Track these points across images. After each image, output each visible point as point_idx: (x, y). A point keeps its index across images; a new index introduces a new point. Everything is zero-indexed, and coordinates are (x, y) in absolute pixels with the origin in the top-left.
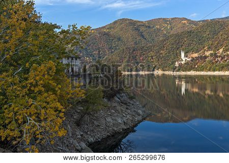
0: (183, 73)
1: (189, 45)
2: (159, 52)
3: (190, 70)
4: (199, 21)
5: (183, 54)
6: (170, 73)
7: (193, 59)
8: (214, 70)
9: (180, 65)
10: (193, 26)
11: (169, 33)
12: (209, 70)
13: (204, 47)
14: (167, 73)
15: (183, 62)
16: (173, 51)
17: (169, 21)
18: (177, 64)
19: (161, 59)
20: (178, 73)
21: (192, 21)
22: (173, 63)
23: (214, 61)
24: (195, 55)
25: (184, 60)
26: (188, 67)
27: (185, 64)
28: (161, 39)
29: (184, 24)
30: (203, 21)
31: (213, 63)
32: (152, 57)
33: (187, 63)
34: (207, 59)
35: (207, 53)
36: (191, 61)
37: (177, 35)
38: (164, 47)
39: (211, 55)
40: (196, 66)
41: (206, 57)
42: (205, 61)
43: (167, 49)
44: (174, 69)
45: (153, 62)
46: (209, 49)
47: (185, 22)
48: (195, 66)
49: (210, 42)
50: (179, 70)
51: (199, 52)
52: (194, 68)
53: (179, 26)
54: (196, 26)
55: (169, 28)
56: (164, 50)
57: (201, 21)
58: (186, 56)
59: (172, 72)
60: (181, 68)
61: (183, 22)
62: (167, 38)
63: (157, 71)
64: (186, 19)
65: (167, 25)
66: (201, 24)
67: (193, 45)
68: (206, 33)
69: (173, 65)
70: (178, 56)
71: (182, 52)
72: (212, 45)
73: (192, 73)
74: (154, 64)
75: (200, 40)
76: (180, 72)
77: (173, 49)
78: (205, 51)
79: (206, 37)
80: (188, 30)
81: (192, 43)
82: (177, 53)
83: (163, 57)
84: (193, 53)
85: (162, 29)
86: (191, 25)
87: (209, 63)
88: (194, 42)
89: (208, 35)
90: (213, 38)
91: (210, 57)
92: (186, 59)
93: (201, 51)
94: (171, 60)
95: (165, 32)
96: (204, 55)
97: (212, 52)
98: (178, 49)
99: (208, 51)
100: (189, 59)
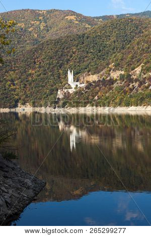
0: (72, 111)
1: (81, 59)
2: (25, 72)
4: (97, 18)
5: (70, 76)
6: (49, 110)
7: (89, 85)
8: (128, 105)
9: (67, 96)
10: (87, 26)
11: (43, 37)
12: (120, 105)
13: (108, 64)
14: (43, 110)
15: (71, 91)
16: (52, 71)
17: (43, 15)
18: (60, 94)
19: (30, 84)
20: (64, 111)
21: (85, 18)
22: (54, 91)
23: (127, 89)
24: (94, 78)
26: (81, 98)
27: (76, 93)
28: (28, 48)
29: (71, 21)
30: (104, 18)
31: (125, 92)
32: (12, 81)
33: (79, 93)
34: (115, 85)
35: (115, 75)
36: (87, 87)
37: (57, 42)
38: (35, 63)
39: (122, 77)
40: (96, 98)
41: (112, 81)
42: (111, 89)
43: (40, 67)
44: (55, 103)
45: (14, 90)
46: (118, 67)
47: (73, 17)
48: (94, 97)
49: (119, 55)
50: (64, 106)
51: (99, 72)
52: (92, 100)
53: (60, 25)
54: (92, 25)
55: (42, 28)
56: (34, 69)
57: (100, 17)
58: (76, 79)
59: (52, 109)
60: (68, 101)
61: (69, 18)
62: (39, 47)
63: (23, 107)
64: (73, 13)
65: (38, 23)
66: (100, 23)
67: (88, 60)
68: (110, 39)
69: (52, 96)
70: (61, 80)
71: (69, 72)
72: (122, 60)
73: (89, 110)
74: (17, 95)
75: (100, 51)
76: (67, 108)
77: (52, 66)
78: (110, 71)
79: (110, 45)
80: (79, 33)
81: (86, 57)
82: (59, 74)
83: (34, 81)
84: (89, 75)
85: (30, 30)
86: (84, 24)
87: (119, 92)
88: (89, 54)
89: (115, 42)
90: (123, 48)
91: (119, 82)
92: (77, 86)
93: (104, 71)
94: (49, 87)
95: (36, 35)
96: (108, 78)
97: (123, 73)
98: (60, 68)
99: (115, 71)
100: (83, 85)
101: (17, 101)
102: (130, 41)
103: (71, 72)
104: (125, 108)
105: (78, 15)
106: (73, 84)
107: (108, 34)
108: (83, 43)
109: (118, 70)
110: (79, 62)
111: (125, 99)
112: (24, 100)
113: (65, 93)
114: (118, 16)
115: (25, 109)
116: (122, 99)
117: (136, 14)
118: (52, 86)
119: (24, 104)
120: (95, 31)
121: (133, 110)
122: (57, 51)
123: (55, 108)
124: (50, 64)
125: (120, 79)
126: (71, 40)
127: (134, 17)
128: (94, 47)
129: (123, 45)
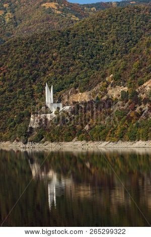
0: (51, 147)
1: (65, 69)
3: (69, 138)
5: (49, 96)
6: (16, 146)
7: (77, 107)
8: (133, 138)
9: (43, 125)
10: (74, 18)
12: (121, 138)
13: (104, 76)
14: (6, 146)
15: (49, 117)
18: (34, 122)
20: (38, 147)
22: (24, 118)
23: (132, 114)
24: (83, 97)
26: (64, 128)
27: (57, 120)
29: (50, 10)
30: (99, 6)
31: (129, 119)
33: (61, 119)
34: (115, 109)
35: (115, 92)
36: (73, 112)
39: (124, 96)
40: (87, 127)
41: (110, 102)
43: (4, 80)
44: (27, 135)
46: (119, 80)
47: (52, 5)
48: (83, 126)
49: (121, 63)
50: (40, 139)
51: (91, 88)
52: (81, 132)
53: (35, 17)
54: (80, 16)
55: (7, 20)
57: (92, 5)
58: (58, 99)
59: (21, 144)
60: (45, 132)
61: (47, 5)
62: (3, 49)
65: (1, 12)
66: (93, 13)
67: (74, 69)
68: (107, 38)
69: (22, 124)
70: (35, 100)
71: (47, 88)
72: (125, 69)
73: (76, 146)
75: (92, 56)
76: (44, 142)
77: (21, 79)
78: (107, 86)
79: (108, 48)
80: (62, 29)
81: (72, 65)
82: (33, 90)
84: (77, 92)
86: (69, 15)
87: (120, 119)
88: (77, 61)
89: (114, 42)
90: (126, 52)
91: (120, 103)
92: (58, 108)
93: (98, 87)
94: (18, 111)
96: (105, 98)
97: (126, 89)
98: (34, 81)
99: (115, 87)
100: (67, 108)
102: (136, 42)
103: (50, 88)
104: (129, 143)
106: (52, 106)
107: (104, 30)
108: (68, 44)
109: (119, 84)
110: (62, 73)
111: (129, 129)
113: (41, 120)
114: (118, 3)
116: (125, 129)
118: (22, 109)
120: (86, 25)
122: (29, 56)
123: (25, 143)
124: (19, 76)
125: (122, 99)
126: (50, 39)
127: (142, 6)
128: (83, 49)
129: (126, 47)
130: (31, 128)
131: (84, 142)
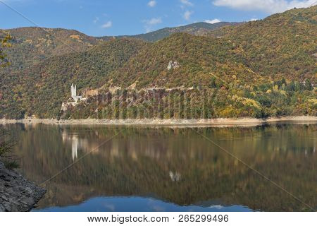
0: (74, 122)
1: (84, 75)
2: (32, 85)
3: (85, 117)
4: (98, 38)
5: (74, 91)
6: (53, 122)
7: (91, 99)
8: (124, 117)
9: (70, 109)
10: (89, 45)
11: (49, 54)
13: (107, 80)
14: (47, 121)
15: (73, 104)
16: (57, 85)
17: (49, 33)
18: (64, 107)
19: (36, 97)
20: (67, 122)
21: (88, 37)
22: (58, 104)
23: (123, 103)
24: (95, 92)
25: (76, 100)
26: (83, 111)
27: (78, 106)
28: (35, 63)
29: (75, 40)
30: (105, 38)
31: (121, 106)
32: (19, 93)
33: (81, 106)
34: (113, 99)
35: (113, 90)
36: (88, 101)
37: (62, 58)
38: (41, 77)
39: (118, 92)
40: (96, 110)
41: (110, 96)
42: (109, 103)
43: (46, 81)
44: (59, 115)
45: (21, 102)
46: (116, 83)
47: (77, 36)
48: (94, 109)
49: (117, 72)
50: (67, 117)
51: (99, 87)
52: (93, 113)
54: (93, 44)
55: (48, 45)
56: (40, 82)
57: (101, 38)
58: (79, 94)
59: (56, 120)
60: (71, 113)
61: (73, 36)
62: (46, 62)
63: (29, 118)
64: (77, 33)
65: (45, 40)
66: (101, 42)
67: (89, 76)
68: (109, 58)
69: (56, 108)
70: (65, 94)
71: (72, 86)
72: (119, 76)
73: (90, 122)
74: (24, 107)
75: (100, 68)
76: (70, 119)
77: (56, 80)
78: (108, 86)
79: (109, 63)
80: (82, 51)
81: (88, 73)
82: (64, 88)
83: (40, 94)
84: (91, 89)
85: (37, 46)
86: (86, 43)
88: (91, 71)
89: (113, 60)
90: (121, 66)
91: (116, 96)
92: (79, 99)
93: (103, 86)
94: (54, 100)
95: (43, 52)
96: (107, 93)
97: (120, 88)
98: (65, 82)
99: (113, 87)
100: (85, 99)
101: (23, 113)
102: (127, 60)
103: (74, 86)
104: (122, 120)
105: (82, 35)
106: (75, 97)
107: (108, 53)
108: (85, 60)
109: (116, 85)
110: (81, 78)
112: (30, 112)
113: (68, 106)
114: (116, 37)
115: (31, 121)
117: (131, 37)
118: (57, 99)
119: (30, 115)
120: (97, 50)
121: (128, 122)
122: (62, 67)
123: (59, 120)
126: (74, 57)
127: (130, 39)
129: (121, 63)
130: (62, 111)
131: (95, 119)
